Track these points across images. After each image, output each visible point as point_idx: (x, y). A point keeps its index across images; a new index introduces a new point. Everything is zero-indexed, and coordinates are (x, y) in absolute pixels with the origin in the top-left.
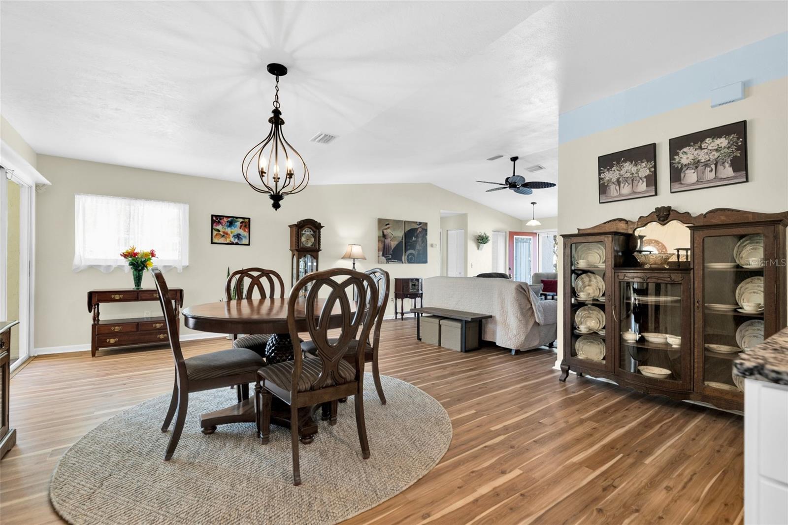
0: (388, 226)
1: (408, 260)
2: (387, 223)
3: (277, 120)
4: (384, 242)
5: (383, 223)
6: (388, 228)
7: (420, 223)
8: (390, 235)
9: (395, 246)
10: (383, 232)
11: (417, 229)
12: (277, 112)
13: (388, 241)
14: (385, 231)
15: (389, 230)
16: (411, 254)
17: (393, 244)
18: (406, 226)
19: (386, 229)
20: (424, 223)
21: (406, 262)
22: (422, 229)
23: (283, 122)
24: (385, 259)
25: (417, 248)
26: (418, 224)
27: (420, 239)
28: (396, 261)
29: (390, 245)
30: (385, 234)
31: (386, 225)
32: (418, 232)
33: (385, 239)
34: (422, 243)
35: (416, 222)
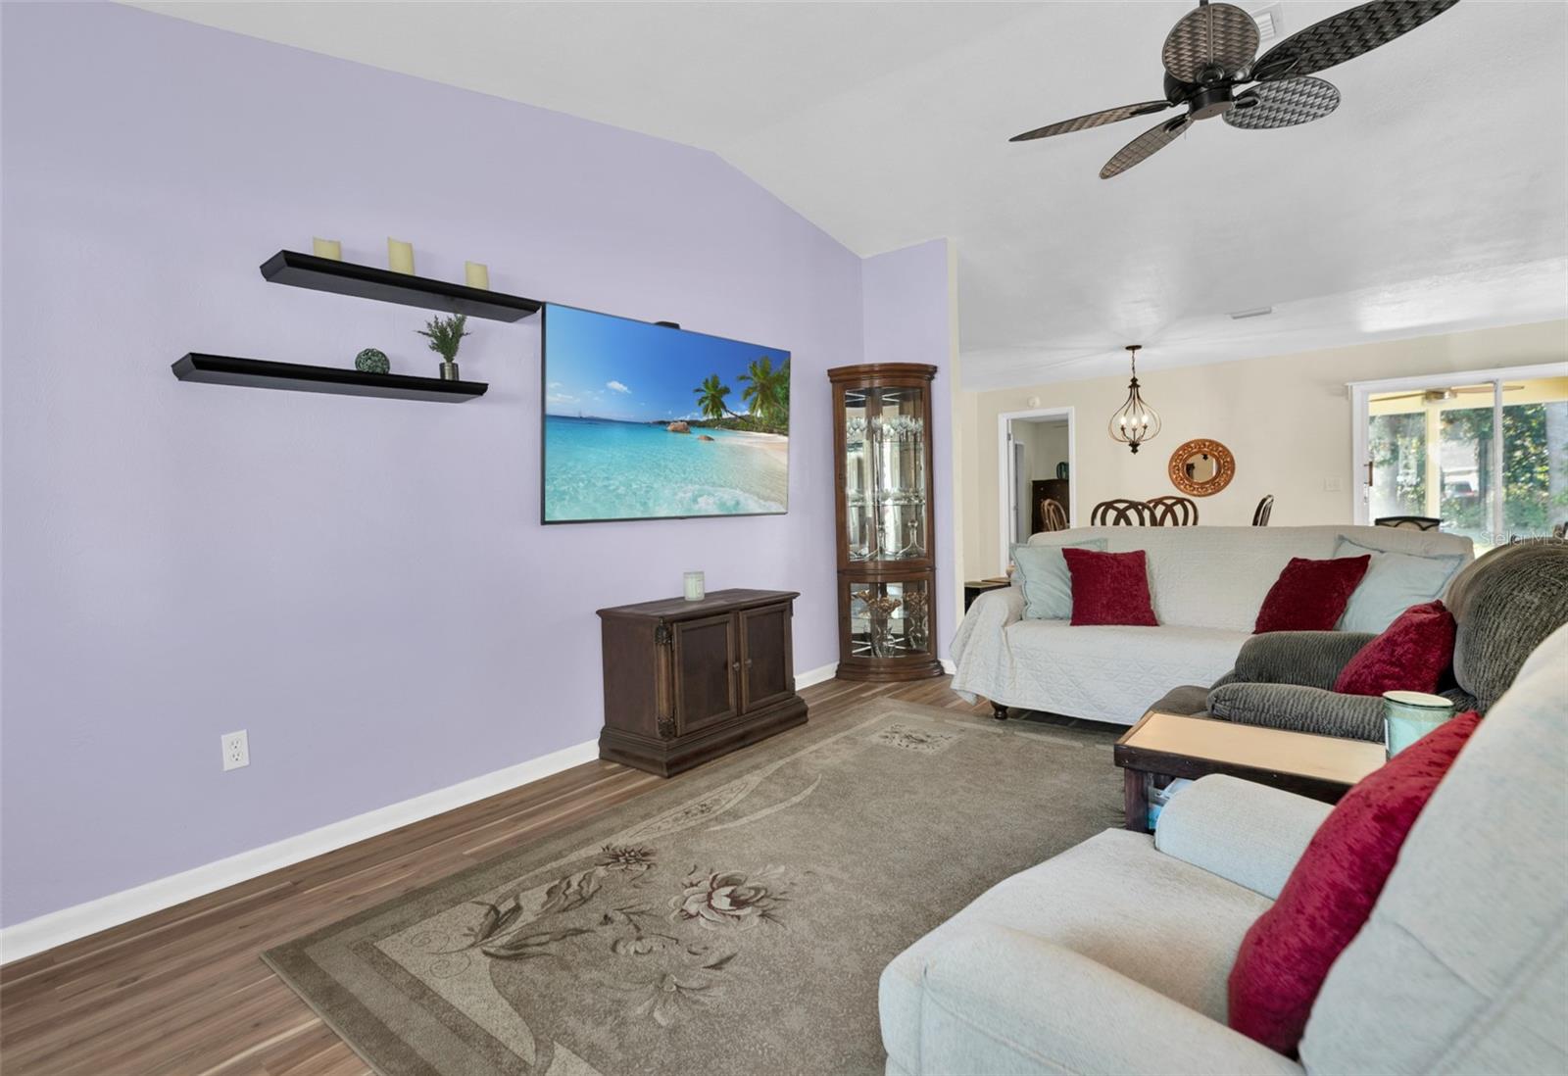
3: (1134, 384)
12: (1134, 380)
23: (1138, 386)
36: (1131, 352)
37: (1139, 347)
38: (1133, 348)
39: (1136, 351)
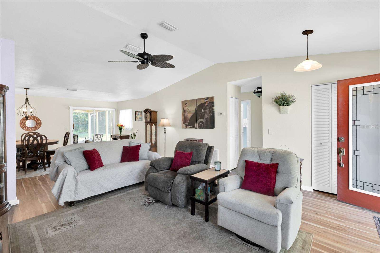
0: (186, 105)
1: (199, 126)
2: (186, 103)
4: (184, 115)
5: (185, 103)
6: (187, 106)
7: (208, 98)
8: (188, 110)
9: (190, 117)
10: (184, 109)
11: (205, 103)
12: (27, 98)
13: (186, 114)
14: (185, 108)
15: (187, 107)
16: (201, 122)
17: (190, 116)
18: (197, 102)
19: (185, 107)
20: (210, 97)
21: (198, 127)
22: (209, 102)
24: (185, 126)
25: (205, 117)
26: (206, 99)
27: (207, 110)
28: (191, 127)
29: (187, 117)
30: (185, 110)
31: (186, 104)
32: (206, 105)
33: (185, 113)
34: (209, 113)
35: (205, 98)
36: (26, 90)
37: (29, 89)
38: (27, 89)
39: (27, 90)
